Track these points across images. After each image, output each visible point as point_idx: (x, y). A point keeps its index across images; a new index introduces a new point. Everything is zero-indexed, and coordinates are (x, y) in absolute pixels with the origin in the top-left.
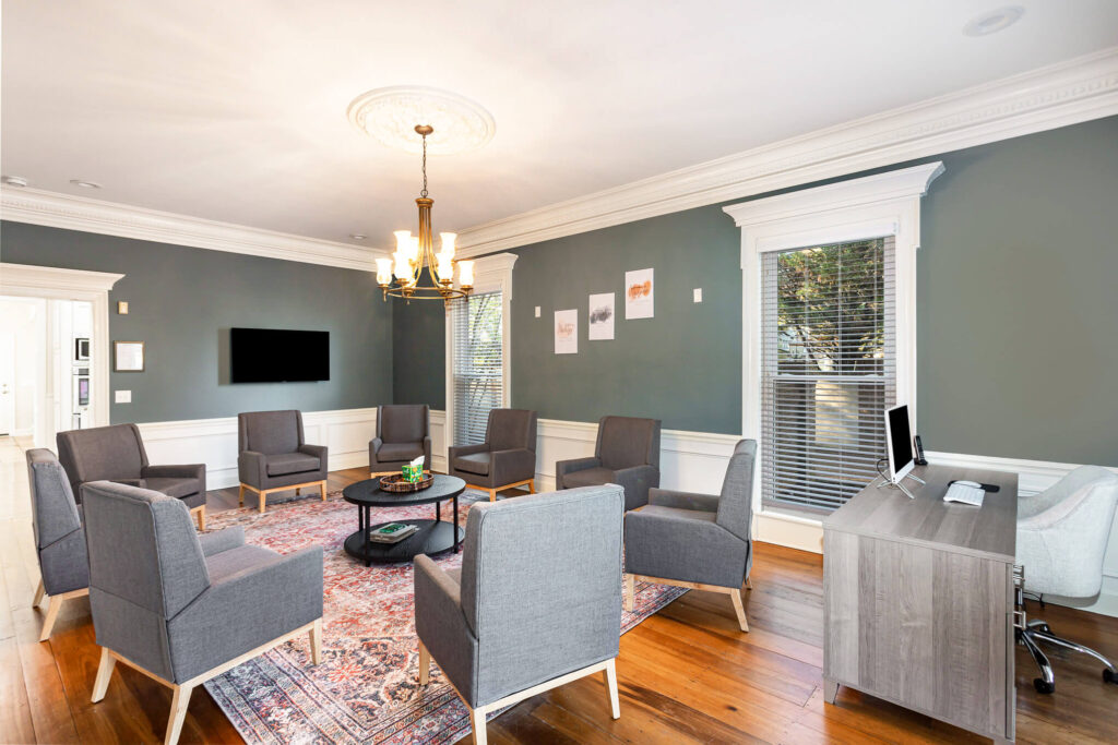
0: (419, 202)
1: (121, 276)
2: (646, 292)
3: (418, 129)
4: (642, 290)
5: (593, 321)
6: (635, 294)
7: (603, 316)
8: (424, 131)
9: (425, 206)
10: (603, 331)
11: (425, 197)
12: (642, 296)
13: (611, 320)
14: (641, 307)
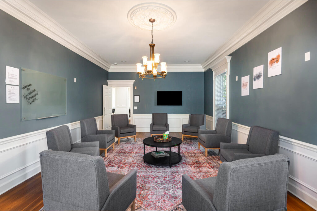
0: (150, 45)
1: (134, 81)
2: (277, 61)
3: (150, 20)
4: (275, 60)
5: (255, 80)
6: (272, 63)
7: (258, 77)
8: (152, 21)
9: (152, 46)
10: (259, 84)
11: (152, 43)
12: (276, 64)
13: (262, 78)
14: (275, 70)
